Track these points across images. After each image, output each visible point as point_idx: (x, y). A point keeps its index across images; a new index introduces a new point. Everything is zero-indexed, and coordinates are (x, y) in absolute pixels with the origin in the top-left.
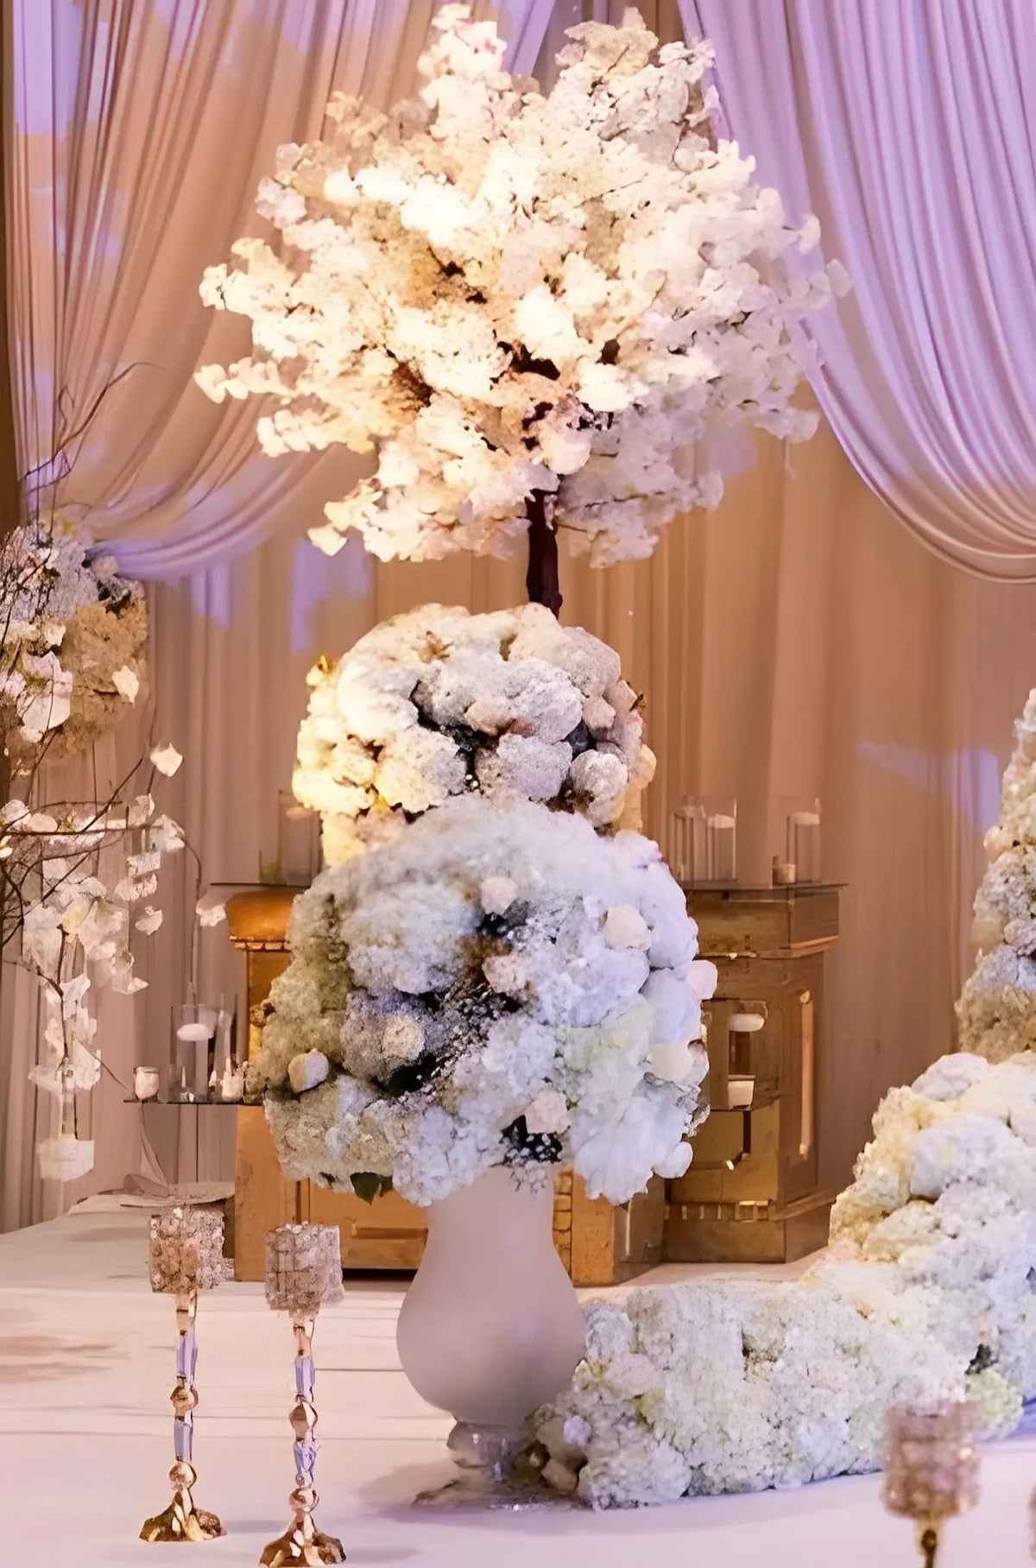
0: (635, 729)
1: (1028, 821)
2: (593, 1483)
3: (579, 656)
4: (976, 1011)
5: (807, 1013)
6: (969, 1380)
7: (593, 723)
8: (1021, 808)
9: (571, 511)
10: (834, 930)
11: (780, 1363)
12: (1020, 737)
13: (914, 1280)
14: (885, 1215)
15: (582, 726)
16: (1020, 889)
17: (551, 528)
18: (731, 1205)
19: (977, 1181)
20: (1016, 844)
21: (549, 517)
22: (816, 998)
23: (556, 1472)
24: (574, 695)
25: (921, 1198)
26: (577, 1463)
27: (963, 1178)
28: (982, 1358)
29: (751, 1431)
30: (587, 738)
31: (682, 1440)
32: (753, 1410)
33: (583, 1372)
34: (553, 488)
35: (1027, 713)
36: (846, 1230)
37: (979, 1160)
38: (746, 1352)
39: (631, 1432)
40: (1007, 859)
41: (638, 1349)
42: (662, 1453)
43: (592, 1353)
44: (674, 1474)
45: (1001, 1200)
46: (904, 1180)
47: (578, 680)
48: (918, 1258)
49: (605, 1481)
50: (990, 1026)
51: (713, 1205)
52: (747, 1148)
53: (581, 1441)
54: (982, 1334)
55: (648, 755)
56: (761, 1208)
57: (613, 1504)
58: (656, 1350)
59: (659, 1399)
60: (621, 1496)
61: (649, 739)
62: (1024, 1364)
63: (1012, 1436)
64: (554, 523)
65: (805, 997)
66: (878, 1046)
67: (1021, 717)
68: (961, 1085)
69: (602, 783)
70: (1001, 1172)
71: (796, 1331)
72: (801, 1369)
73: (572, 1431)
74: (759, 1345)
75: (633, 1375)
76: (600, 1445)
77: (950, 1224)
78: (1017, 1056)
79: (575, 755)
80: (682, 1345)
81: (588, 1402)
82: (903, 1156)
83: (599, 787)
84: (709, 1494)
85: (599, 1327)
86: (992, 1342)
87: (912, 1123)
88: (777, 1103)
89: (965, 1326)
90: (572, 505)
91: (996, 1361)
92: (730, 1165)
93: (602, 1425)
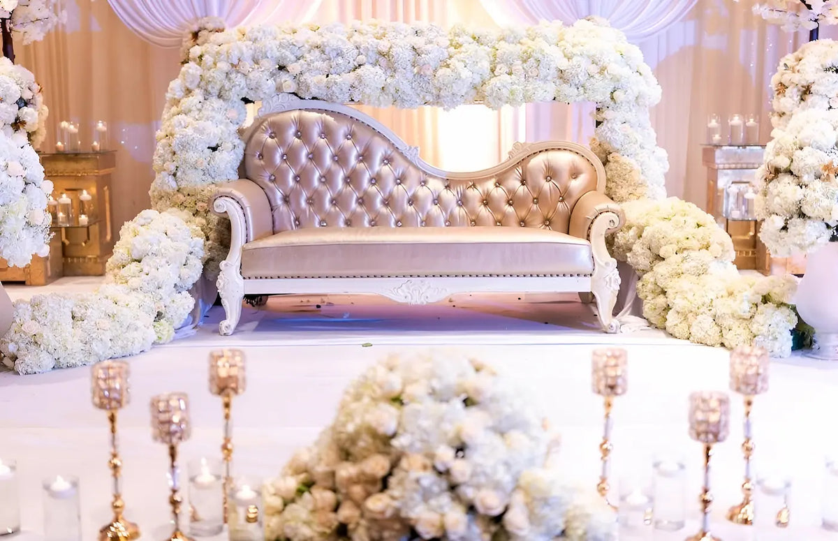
0: (40, 99)
1: (170, 128)
2: (20, 367)
3: (19, 74)
4: (156, 193)
5: (107, 193)
6: (156, 324)
7: (25, 97)
8: (168, 123)
9: (15, 25)
10: (114, 166)
11: (86, 322)
12: (168, 99)
13: (134, 290)
14: (124, 266)
15: (21, 98)
16: (169, 151)
17: (9, 31)
18: (84, 258)
19: (154, 254)
20: (167, 136)
21: (8, 28)
22: (110, 189)
23: (7, 362)
24: (18, 88)
25: (136, 260)
26: (14, 358)
27: (150, 254)
28: (159, 315)
29: (75, 345)
30: (23, 103)
31: (51, 349)
32: (75, 339)
33: (14, 327)
34: (8, 17)
35: (169, 90)
36: (111, 272)
37: (155, 248)
38: (73, 318)
39: (33, 347)
40: (164, 141)
41: (34, 318)
42: (44, 355)
43: (18, 320)
44: (48, 362)
45: (163, 261)
46: (129, 254)
47: (19, 82)
48: (134, 282)
49: (23, 365)
50: (161, 199)
51: (78, 258)
52: (89, 238)
53: (15, 351)
54: (159, 308)
55: (45, 108)
56: (95, 258)
57: (27, 373)
58: (40, 319)
59: (41, 335)
60: (29, 370)
61: (46, 102)
62: (174, 317)
63: (171, 342)
64: (10, 29)
65: (106, 187)
66: (134, 203)
67: (167, 91)
68: (149, 220)
69: (29, 118)
70: (163, 250)
71: (90, 310)
72: (93, 323)
73: (11, 348)
74: (78, 315)
75: (32, 327)
76: (22, 352)
77: (146, 270)
78: (170, 210)
79: (19, 109)
80: (49, 317)
81: (16, 337)
82: (128, 246)
83: (28, 119)
84: (62, 368)
85: (20, 311)
86: (162, 310)
87: (132, 234)
88: (97, 224)
89: (153, 305)
90: (16, 23)
91: (164, 317)
92: (84, 244)
93: (22, 345)
